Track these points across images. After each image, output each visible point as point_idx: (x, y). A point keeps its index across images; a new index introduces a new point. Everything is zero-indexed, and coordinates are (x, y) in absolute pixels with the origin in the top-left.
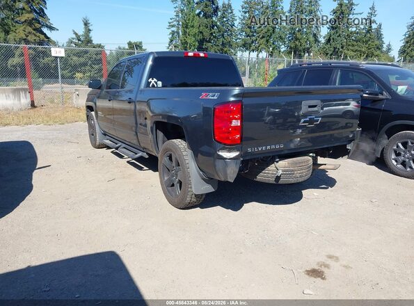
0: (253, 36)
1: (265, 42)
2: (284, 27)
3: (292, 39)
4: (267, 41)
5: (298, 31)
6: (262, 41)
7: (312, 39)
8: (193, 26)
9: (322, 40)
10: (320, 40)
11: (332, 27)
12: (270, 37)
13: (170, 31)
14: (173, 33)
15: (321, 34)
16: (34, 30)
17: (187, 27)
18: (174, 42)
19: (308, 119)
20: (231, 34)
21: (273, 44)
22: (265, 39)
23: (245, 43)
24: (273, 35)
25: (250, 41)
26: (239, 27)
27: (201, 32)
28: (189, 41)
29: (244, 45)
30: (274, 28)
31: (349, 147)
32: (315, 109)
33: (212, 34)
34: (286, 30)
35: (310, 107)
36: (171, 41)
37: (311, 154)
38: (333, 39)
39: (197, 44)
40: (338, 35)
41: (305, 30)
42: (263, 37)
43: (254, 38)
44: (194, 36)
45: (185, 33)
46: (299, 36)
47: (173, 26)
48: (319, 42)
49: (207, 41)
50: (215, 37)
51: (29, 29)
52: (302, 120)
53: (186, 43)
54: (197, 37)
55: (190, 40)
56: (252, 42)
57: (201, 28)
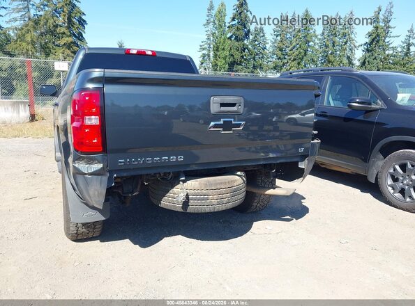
0: (285, 58)
1: (296, 65)
2: (317, 50)
3: (325, 62)
4: (299, 64)
5: (331, 54)
6: (293, 63)
7: (345, 61)
8: (223, 49)
9: (357, 63)
10: (354, 62)
11: (367, 50)
12: (302, 59)
13: (201, 54)
14: (204, 56)
15: (356, 56)
16: (72, 52)
17: (217, 50)
18: (204, 65)
19: (222, 122)
20: (263, 57)
21: (305, 66)
22: (296, 62)
23: (276, 66)
24: (305, 58)
25: (281, 64)
26: (271, 50)
27: (232, 55)
28: (219, 64)
29: (275, 68)
30: (306, 51)
31: (302, 165)
32: (234, 109)
33: (242, 57)
34: (318, 53)
35: (222, 105)
36: (202, 63)
37: (239, 173)
38: (368, 62)
39: (227, 66)
40: (373, 57)
41: (338, 53)
42: (294, 60)
43: (285, 61)
44: (225, 59)
45: (215, 56)
46: (332, 59)
47: (204, 49)
48: (353, 64)
49: (237, 64)
50: (246, 60)
51: (68, 52)
52: (212, 124)
53: (216, 65)
54: (227, 59)
55: (221, 62)
56: (284, 65)
57: (232, 51)
